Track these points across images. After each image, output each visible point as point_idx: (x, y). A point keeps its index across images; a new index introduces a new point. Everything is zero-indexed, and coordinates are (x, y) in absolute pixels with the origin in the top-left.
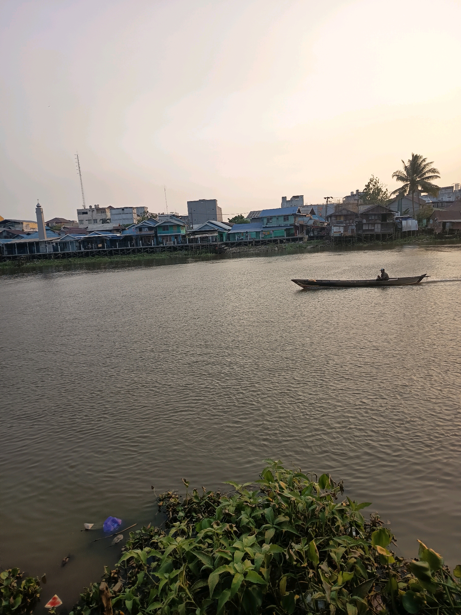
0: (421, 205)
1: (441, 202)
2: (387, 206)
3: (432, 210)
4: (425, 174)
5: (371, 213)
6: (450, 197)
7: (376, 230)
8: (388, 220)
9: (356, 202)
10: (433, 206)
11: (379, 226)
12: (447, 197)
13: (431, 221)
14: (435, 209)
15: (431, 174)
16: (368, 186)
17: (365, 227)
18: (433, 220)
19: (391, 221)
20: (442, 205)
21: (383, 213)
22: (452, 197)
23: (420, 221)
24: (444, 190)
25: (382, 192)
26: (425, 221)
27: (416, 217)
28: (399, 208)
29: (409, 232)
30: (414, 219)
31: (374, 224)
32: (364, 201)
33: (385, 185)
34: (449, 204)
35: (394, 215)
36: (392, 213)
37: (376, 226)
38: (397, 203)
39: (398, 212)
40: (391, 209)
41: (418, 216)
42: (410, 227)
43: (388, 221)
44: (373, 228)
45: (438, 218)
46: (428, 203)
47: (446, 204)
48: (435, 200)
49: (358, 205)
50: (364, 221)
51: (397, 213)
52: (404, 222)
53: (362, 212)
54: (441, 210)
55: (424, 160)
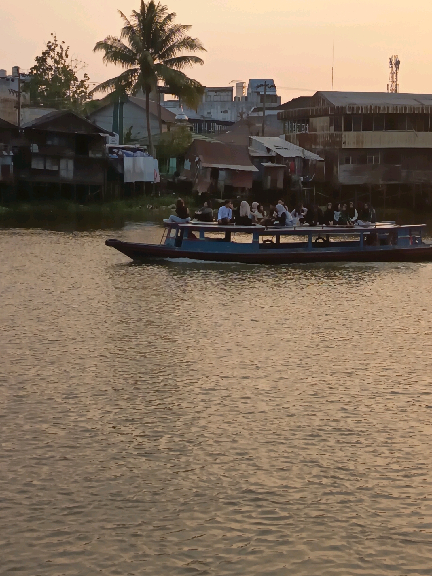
0: (163, 122)
1: (206, 121)
2: (87, 117)
3: (189, 136)
4: (171, 50)
5: (50, 129)
6: (226, 112)
7: (63, 173)
8: (90, 152)
9: (14, 97)
10: (191, 128)
11: (71, 164)
12: (219, 111)
13: (187, 165)
14: (196, 136)
15: (184, 52)
16: (41, 60)
17: (37, 165)
18: (192, 161)
19: (99, 155)
20: (209, 128)
21: (80, 132)
22: (229, 111)
23: (162, 161)
24: (213, 93)
25: (76, 79)
26: (173, 162)
27: (154, 151)
28: (117, 126)
29: (139, 185)
30: (150, 154)
31: (57, 159)
32: (33, 96)
33: (82, 63)
34: (224, 128)
35: (104, 140)
36: (102, 135)
37: (63, 163)
38: (110, 112)
39: (114, 135)
40: (99, 125)
41: (159, 148)
42: (142, 173)
43: (91, 155)
44: (55, 168)
45: (201, 157)
46: (181, 121)
47: (217, 126)
48: (194, 115)
49: (18, 106)
50: (35, 148)
51: (111, 137)
52: (128, 162)
53: (30, 125)
54: (208, 140)
55: (169, 17)
